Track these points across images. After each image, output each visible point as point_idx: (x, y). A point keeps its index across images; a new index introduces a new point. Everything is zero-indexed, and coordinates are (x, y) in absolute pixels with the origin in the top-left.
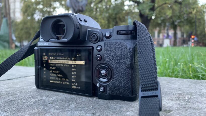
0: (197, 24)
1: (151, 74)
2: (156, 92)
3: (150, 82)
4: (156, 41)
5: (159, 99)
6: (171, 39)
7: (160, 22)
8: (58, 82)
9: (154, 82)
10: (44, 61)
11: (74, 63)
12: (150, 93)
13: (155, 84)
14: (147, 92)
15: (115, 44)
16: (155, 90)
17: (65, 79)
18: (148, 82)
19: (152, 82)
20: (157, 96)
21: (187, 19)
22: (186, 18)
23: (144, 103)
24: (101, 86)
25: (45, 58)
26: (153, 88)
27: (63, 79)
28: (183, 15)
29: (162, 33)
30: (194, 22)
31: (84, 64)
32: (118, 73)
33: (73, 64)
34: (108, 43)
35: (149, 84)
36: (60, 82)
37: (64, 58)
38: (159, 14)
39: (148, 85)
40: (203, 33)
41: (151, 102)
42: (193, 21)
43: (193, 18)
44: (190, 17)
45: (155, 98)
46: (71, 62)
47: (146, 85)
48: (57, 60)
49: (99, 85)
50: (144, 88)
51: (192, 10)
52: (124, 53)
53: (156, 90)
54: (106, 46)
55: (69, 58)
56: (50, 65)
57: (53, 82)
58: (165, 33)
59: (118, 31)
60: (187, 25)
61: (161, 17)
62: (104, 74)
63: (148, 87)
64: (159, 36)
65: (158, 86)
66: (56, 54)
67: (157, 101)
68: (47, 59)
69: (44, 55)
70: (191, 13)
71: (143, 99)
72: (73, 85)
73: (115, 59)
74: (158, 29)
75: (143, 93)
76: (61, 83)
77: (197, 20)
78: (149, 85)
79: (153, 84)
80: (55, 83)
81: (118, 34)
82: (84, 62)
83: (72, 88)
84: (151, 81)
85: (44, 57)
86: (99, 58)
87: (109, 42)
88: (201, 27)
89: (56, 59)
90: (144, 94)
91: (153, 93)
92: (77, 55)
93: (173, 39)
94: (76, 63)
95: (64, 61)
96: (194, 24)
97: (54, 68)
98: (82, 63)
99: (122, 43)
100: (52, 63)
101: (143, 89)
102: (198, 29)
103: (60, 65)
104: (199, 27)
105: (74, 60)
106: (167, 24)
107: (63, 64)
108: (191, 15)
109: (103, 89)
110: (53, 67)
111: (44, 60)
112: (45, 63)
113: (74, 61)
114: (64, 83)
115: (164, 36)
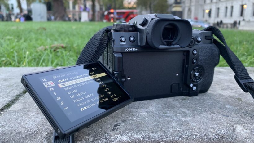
4: (71, 13)
6: (88, 12)
8: (93, 105)
17: (100, 96)
29: (78, 3)
31: (106, 75)
33: (96, 78)
48: (73, 81)
56: (65, 89)
57: (85, 108)
58: (81, 4)
64: (74, 7)
66: (66, 75)
83: (114, 101)
93: (91, 13)
103: (80, 85)
111: (49, 88)
112: (53, 91)
113: (94, 75)
115: (80, 8)
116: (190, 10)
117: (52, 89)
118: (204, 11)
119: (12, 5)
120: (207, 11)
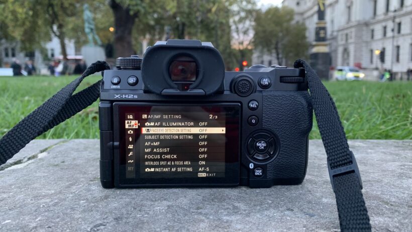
0: (219, 33)
1: (341, 144)
2: (351, 166)
3: (341, 155)
5: (356, 174)
7: (152, 23)
8: (166, 170)
9: (345, 153)
10: (130, 131)
11: (204, 132)
12: (343, 169)
13: (348, 156)
14: (339, 169)
15: (281, 98)
16: (349, 165)
17: (184, 163)
18: (338, 156)
19: (343, 154)
20: (353, 171)
21: (202, 22)
22: (199, 19)
23: (339, 183)
24: (256, 167)
25: (131, 124)
26: (346, 161)
27: (177, 163)
28: (196, 12)
30: (213, 29)
31: (224, 132)
32: (286, 144)
33: (202, 133)
34: (270, 97)
35: (339, 158)
36: (171, 169)
37: (180, 124)
38: (151, 7)
39: (338, 160)
40: (228, 51)
41: (348, 180)
42: (212, 25)
43: (212, 22)
44: (208, 18)
45: (352, 174)
46: (196, 130)
47: (335, 160)
48: (164, 128)
49: (253, 166)
50: (334, 163)
51: (211, 5)
52: (297, 112)
53: (350, 163)
54: (266, 100)
55: (192, 124)
56: (146, 137)
57: (152, 170)
59: (281, 77)
60: (202, 32)
61: (155, 12)
62: (263, 148)
63: (339, 162)
65: (351, 158)
66: (162, 117)
67: (355, 177)
68: (137, 127)
69: (130, 119)
70: (209, 11)
71: (336, 178)
72: (201, 172)
73: (283, 122)
74: (148, 36)
75: (334, 170)
76: (173, 170)
77: (218, 25)
78: (341, 159)
79: (345, 157)
80: (158, 172)
81: (281, 81)
82: (224, 129)
83: (199, 176)
84: (341, 153)
85: (128, 123)
86: (254, 121)
87: (271, 95)
88: (225, 39)
89: (161, 126)
90: (335, 172)
91: (347, 168)
92: (210, 118)
94: (207, 132)
95: (180, 128)
96: (214, 32)
97: (157, 144)
98: (221, 130)
99: (293, 97)
100: (152, 135)
101: (333, 165)
102: (220, 42)
103: (170, 137)
104: (221, 37)
105: (204, 126)
106: (166, 28)
107: (179, 135)
108: (209, 15)
109: (261, 171)
110: (152, 141)
111: (129, 129)
112: (130, 135)
113: (202, 128)
114: (179, 170)
116: (346, 51)
117: (130, 132)
118: (372, 51)
119: (52, 50)
120: (377, 52)
